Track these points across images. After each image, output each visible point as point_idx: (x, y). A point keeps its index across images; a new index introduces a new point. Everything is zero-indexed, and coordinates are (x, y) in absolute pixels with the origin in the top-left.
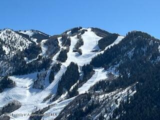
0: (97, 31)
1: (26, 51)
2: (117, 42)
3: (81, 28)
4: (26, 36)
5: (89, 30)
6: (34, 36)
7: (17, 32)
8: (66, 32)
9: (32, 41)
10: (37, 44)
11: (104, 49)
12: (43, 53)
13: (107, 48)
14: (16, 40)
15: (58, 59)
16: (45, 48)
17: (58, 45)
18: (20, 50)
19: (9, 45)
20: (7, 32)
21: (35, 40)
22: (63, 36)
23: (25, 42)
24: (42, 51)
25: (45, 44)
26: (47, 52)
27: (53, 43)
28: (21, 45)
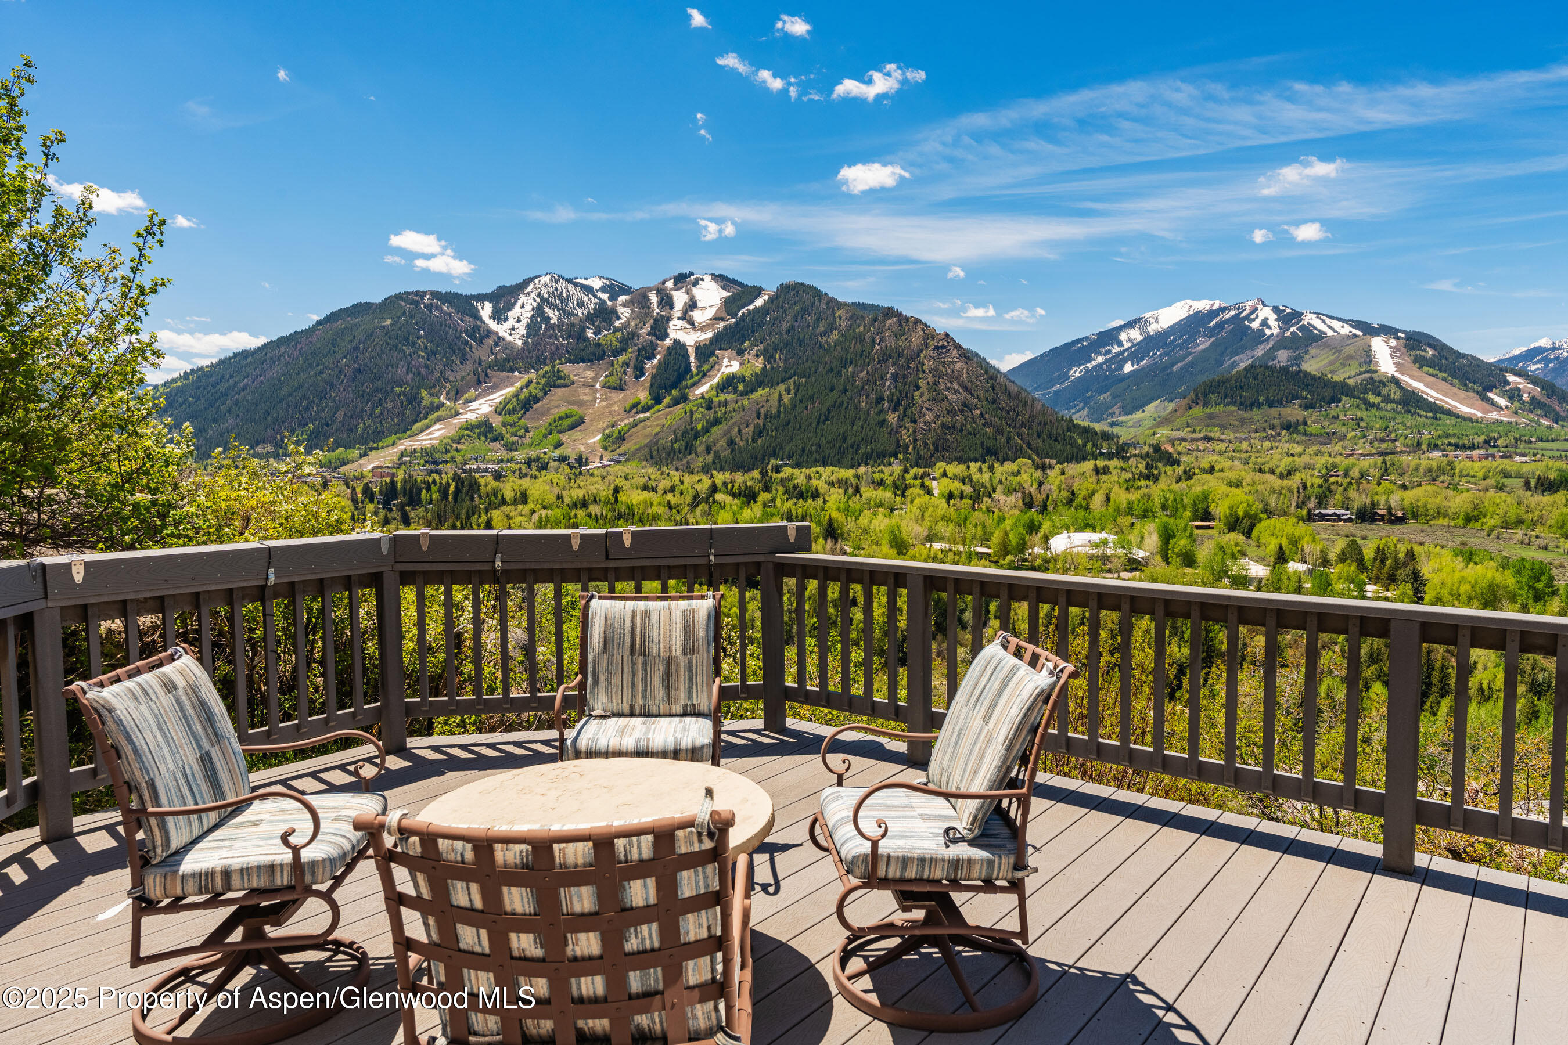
0: (723, 280)
1: (589, 318)
2: (759, 302)
3: (692, 274)
4: (588, 290)
5: (708, 278)
6: (603, 289)
7: (570, 281)
8: (664, 283)
9: (600, 299)
10: (609, 303)
11: (734, 316)
12: (621, 321)
13: (740, 314)
14: (569, 296)
15: (649, 334)
16: (625, 313)
17: (649, 307)
18: (577, 315)
19: (556, 306)
20: (551, 280)
21: (605, 296)
22: (657, 290)
23: (586, 299)
24: (619, 318)
25: (624, 305)
26: (628, 319)
27: (639, 303)
28: (578, 306)
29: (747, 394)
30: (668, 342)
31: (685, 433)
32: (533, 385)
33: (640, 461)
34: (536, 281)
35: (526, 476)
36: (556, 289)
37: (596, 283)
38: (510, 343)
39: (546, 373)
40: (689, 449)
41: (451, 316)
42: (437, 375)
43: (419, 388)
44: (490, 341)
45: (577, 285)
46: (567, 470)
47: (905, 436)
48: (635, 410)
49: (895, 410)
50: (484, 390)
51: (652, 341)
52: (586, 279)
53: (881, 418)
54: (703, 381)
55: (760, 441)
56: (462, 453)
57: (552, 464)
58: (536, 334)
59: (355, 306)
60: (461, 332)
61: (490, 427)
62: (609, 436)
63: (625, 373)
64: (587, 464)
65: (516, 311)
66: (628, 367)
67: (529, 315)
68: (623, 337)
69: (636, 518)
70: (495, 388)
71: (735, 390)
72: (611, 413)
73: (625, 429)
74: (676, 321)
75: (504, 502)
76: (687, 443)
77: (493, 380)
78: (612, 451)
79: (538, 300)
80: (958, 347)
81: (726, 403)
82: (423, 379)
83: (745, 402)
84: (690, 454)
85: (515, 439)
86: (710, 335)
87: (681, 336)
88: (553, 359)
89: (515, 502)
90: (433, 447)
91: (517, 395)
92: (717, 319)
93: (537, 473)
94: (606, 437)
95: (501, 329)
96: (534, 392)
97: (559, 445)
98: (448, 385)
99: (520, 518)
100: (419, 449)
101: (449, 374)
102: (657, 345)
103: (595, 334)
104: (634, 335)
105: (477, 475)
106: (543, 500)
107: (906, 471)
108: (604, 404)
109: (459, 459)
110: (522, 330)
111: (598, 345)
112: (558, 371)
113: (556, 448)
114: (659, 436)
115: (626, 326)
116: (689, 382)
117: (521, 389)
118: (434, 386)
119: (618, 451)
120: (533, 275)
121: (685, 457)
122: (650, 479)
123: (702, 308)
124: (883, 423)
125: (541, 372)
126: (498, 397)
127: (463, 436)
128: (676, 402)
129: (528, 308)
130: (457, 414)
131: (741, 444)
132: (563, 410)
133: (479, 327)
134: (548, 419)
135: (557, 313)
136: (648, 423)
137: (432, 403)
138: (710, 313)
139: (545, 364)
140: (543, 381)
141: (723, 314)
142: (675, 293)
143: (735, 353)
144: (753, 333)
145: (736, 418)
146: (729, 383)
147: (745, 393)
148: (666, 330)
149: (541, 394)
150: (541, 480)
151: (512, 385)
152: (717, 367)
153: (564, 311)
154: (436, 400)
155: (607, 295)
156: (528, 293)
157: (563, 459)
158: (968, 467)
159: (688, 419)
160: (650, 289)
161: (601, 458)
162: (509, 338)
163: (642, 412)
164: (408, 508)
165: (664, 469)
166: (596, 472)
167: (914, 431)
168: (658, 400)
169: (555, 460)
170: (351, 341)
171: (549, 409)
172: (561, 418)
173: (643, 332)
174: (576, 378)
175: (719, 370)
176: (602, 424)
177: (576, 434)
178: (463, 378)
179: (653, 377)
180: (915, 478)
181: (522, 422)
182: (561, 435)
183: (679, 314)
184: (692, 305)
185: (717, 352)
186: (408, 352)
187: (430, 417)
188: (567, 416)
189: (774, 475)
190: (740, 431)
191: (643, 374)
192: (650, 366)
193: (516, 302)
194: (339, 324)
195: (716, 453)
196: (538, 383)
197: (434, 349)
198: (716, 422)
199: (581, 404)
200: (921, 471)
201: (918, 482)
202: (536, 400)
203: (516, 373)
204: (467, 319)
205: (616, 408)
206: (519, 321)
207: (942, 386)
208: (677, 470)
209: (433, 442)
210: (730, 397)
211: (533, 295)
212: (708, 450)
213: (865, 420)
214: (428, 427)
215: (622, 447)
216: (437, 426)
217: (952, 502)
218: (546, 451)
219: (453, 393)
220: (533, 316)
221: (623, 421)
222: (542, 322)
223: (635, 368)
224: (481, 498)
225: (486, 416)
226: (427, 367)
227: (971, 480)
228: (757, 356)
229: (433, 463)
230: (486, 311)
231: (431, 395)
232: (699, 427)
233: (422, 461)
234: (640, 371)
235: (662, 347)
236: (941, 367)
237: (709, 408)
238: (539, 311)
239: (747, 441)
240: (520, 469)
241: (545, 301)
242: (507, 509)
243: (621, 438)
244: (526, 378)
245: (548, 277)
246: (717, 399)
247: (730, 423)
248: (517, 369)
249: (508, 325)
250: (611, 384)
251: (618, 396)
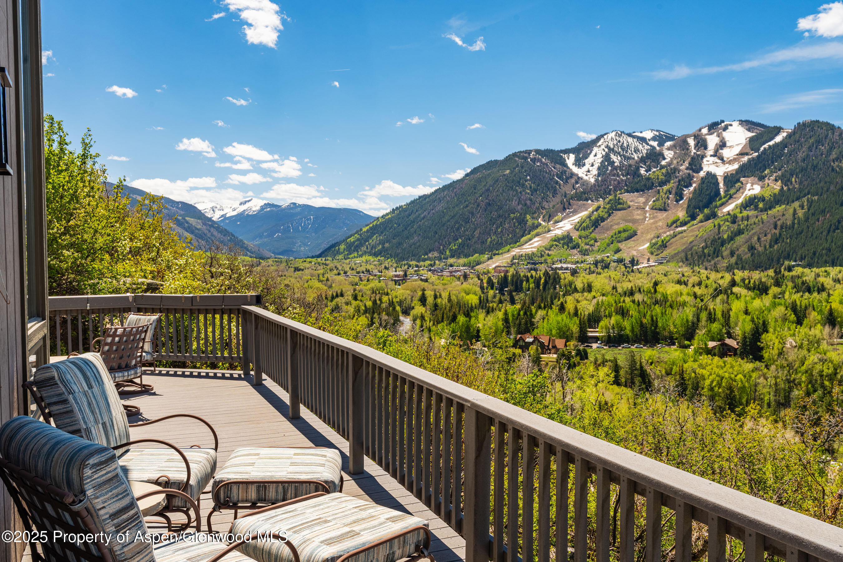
0: (748, 124)
1: (643, 160)
2: (778, 139)
3: (723, 121)
4: (643, 140)
5: (736, 124)
6: (654, 139)
7: (629, 135)
8: (700, 130)
9: (651, 146)
10: (658, 148)
11: (757, 150)
12: (666, 161)
13: (762, 149)
14: (628, 145)
15: (687, 169)
16: (669, 155)
17: (688, 149)
18: (634, 159)
19: (619, 153)
20: (616, 135)
21: (655, 144)
22: (695, 136)
23: (640, 147)
24: (664, 159)
25: (668, 149)
26: (672, 159)
27: (680, 146)
28: (635, 152)
29: (766, 210)
30: (702, 174)
31: (714, 241)
32: (601, 209)
33: (678, 262)
34: (605, 137)
35: (593, 272)
36: (619, 141)
37: (648, 135)
38: (586, 181)
39: (611, 200)
40: (717, 253)
41: (547, 165)
42: (537, 205)
43: (525, 214)
44: (573, 181)
46: (623, 268)
48: (675, 225)
50: (568, 214)
51: (689, 174)
52: (641, 132)
54: (730, 201)
55: (776, 247)
56: (551, 257)
57: (613, 264)
58: (605, 173)
59: (488, 163)
60: (554, 175)
61: (571, 240)
62: (655, 244)
63: (668, 198)
64: (637, 264)
65: (591, 159)
66: (670, 193)
67: (600, 160)
68: (668, 173)
69: (668, 304)
70: (575, 212)
71: (756, 208)
72: (656, 227)
73: (667, 239)
74: (709, 158)
75: (576, 290)
76: (715, 249)
77: (574, 207)
78: (657, 255)
79: (606, 150)
81: (748, 218)
82: (528, 208)
83: (765, 217)
84: (717, 256)
85: (588, 247)
86: (736, 166)
87: (713, 169)
88: (615, 190)
89: (583, 291)
90: (533, 253)
91: (589, 217)
92: (742, 154)
93: (601, 271)
94: (653, 245)
95: (580, 172)
96: (602, 214)
97: (618, 251)
98: (544, 211)
99: (585, 302)
100: (524, 255)
101: (545, 204)
102: (693, 177)
103: (647, 171)
104: (675, 170)
105: (560, 272)
106: (603, 289)
108: (652, 221)
109: (549, 261)
110: (595, 171)
111: (648, 179)
112: (619, 199)
113: (616, 253)
114: (693, 244)
115: (669, 164)
116: (718, 203)
117: (593, 212)
118: (535, 213)
119: (661, 255)
120: (603, 133)
121: (713, 258)
122: (683, 275)
123: (730, 147)
125: (607, 200)
126: (576, 218)
127: (553, 245)
128: (707, 218)
129: (599, 156)
130: (549, 231)
131: (760, 249)
132: (622, 227)
133: (565, 171)
134: (611, 233)
135: (619, 158)
136: (684, 234)
137: (533, 224)
138: (737, 150)
139: (610, 194)
140: (608, 206)
141: (748, 150)
142: (709, 138)
143: (756, 179)
144: (773, 162)
145: (756, 229)
146: (751, 202)
147: (765, 210)
148: (701, 165)
149: (606, 216)
150: (602, 275)
151: (586, 210)
152: (741, 191)
153: (624, 156)
154: (536, 222)
155: (657, 143)
156: (600, 146)
157: (620, 261)
159: (717, 231)
160: (689, 136)
161: (649, 260)
162: (585, 178)
163: (681, 226)
164: (514, 294)
165: (696, 268)
166: (643, 270)
168: (693, 217)
169: (614, 262)
170: (485, 186)
171: (612, 226)
172: (620, 232)
173: (682, 168)
174: (631, 204)
175: (743, 193)
176: (650, 236)
177: (630, 243)
178: (554, 206)
179: (690, 200)
181: (593, 235)
182: (619, 244)
183: (712, 153)
184: (723, 145)
185: (742, 179)
186: (519, 190)
187: (532, 233)
188: (624, 231)
189: (786, 273)
190: (759, 239)
191: (682, 198)
192: (688, 192)
193: (591, 152)
194: (479, 175)
195: (739, 256)
196: (604, 208)
197: (536, 187)
198: (740, 232)
199: (634, 221)
202: (603, 220)
203: (590, 202)
204: (558, 166)
205: (660, 224)
206: (592, 165)
208: (706, 269)
209: (534, 250)
210: (751, 213)
211: (603, 147)
212: (732, 254)
214: (530, 240)
215: (665, 252)
216: (536, 239)
218: (609, 255)
219: (547, 217)
220: (602, 161)
221: (665, 233)
222: (608, 165)
223: (676, 194)
224: (561, 288)
225: (568, 232)
226: (531, 200)
228: (776, 180)
229: (533, 264)
230: (570, 160)
231: (533, 218)
232: (725, 236)
233: (526, 263)
234: (679, 196)
235: (697, 178)
237: (734, 222)
238: (607, 158)
239: (765, 247)
240: (590, 268)
241: (611, 150)
242: (577, 295)
243: (664, 246)
244: (596, 204)
245: (614, 133)
246: (741, 215)
247: (750, 233)
248: (590, 199)
249: (585, 168)
250: (657, 207)
251: (662, 215)
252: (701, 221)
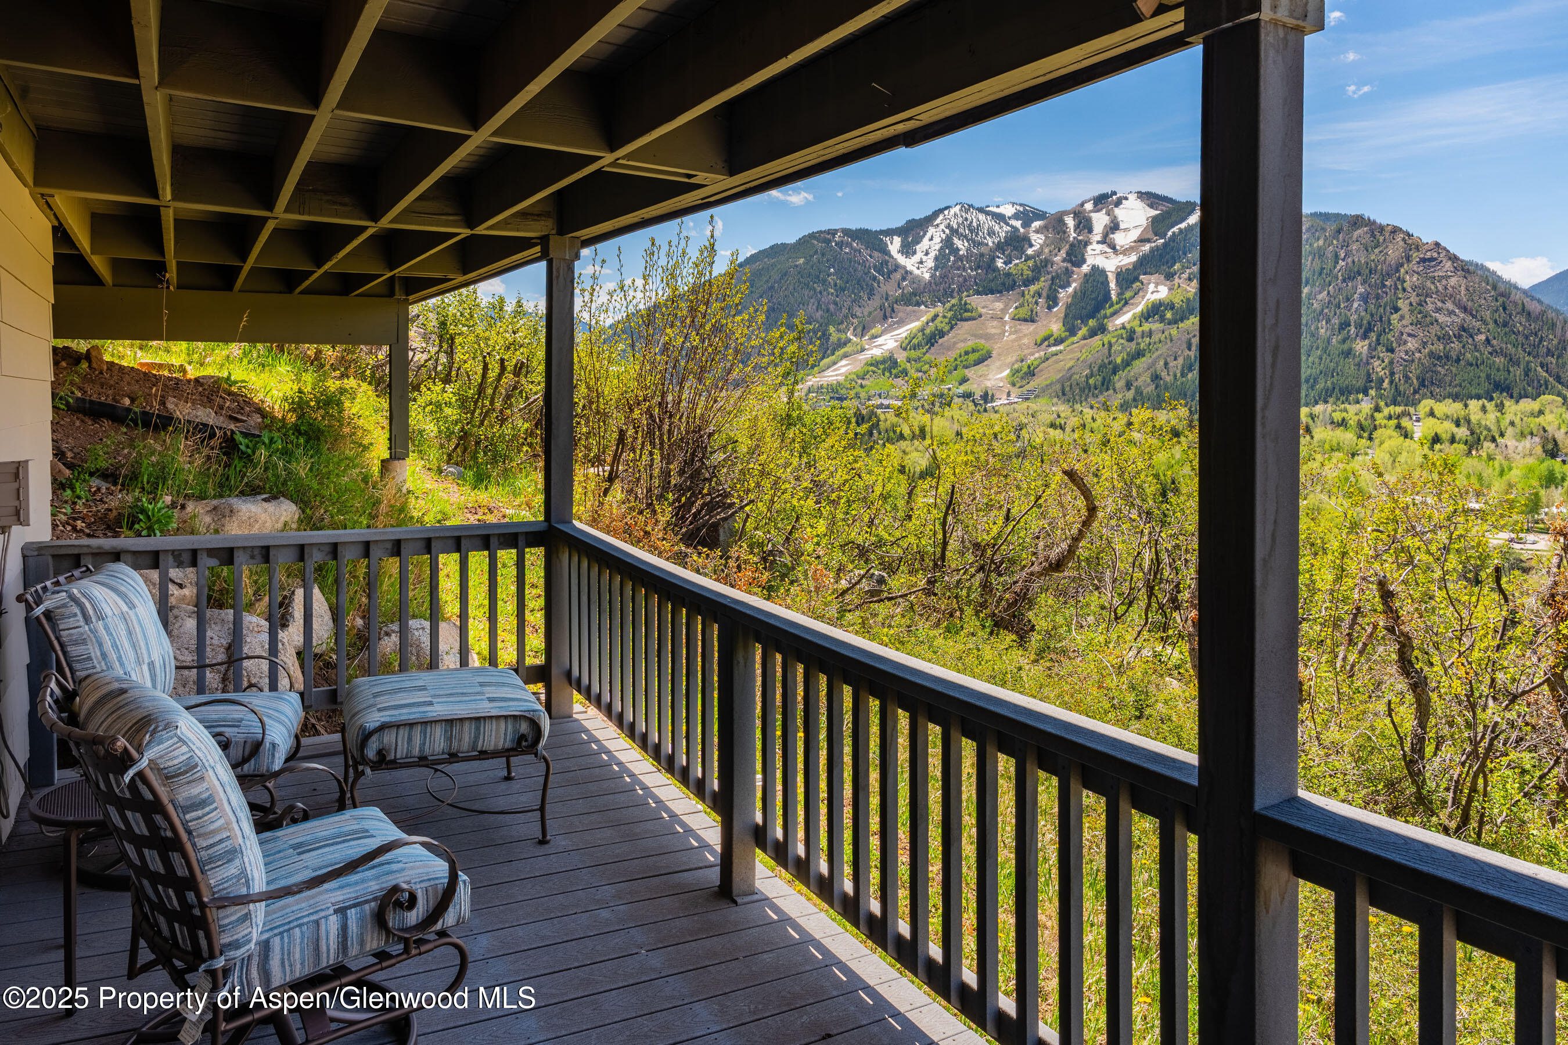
0: (1150, 198)
1: (1000, 247)
2: (1193, 219)
3: (1115, 193)
4: (1000, 218)
5: (1132, 197)
6: (1016, 216)
7: (981, 210)
8: (1082, 205)
9: (1012, 226)
10: (1022, 230)
11: (1163, 235)
12: (1034, 248)
13: (1170, 233)
14: (979, 225)
15: (1064, 261)
16: (1038, 240)
17: (1065, 232)
18: (987, 245)
19: (966, 237)
20: (961, 210)
21: (1018, 224)
22: (1075, 213)
23: (997, 228)
24: (1031, 246)
25: (1037, 231)
26: (1042, 246)
27: (1054, 228)
28: (989, 235)
29: (1176, 322)
30: (1085, 268)
31: (1102, 366)
32: (939, 319)
33: (1051, 397)
34: (946, 212)
35: (928, 412)
36: (966, 219)
37: (1008, 210)
38: (918, 276)
39: (953, 305)
40: (1106, 385)
41: (860, 252)
42: (845, 311)
43: (827, 325)
44: (898, 276)
45: (987, 213)
46: (972, 407)
47: (1378, 368)
48: (1046, 343)
49: (1365, 337)
50: (890, 326)
51: (1067, 269)
52: (998, 207)
53: (1346, 347)
54: (1125, 309)
55: (1190, 375)
56: (866, 389)
57: (956, 400)
58: (945, 266)
59: (772, 247)
60: (870, 268)
61: (895, 363)
62: (1018, 371)
63: (1037, 303)
64: (992, 400)
65: (925, 243)
66: (1040, 296)
67: (938, 247)
68: (1036, 266)
70: (901, 323)
71: (1162, 319)
72: (1020, 346)
73: (1036, 363)
74: (1095, 246)
75: (902, 437)
76: (1104, 378)
77: (900, 315)
78: (1021, 387)
79: (947, 231)
80: (1454, 258)
81: (1150, 334)
82: (832, 315)
83: (1174, 332)
84: (1108, 389)
85: (920, 374)
86: (1133, 258)
87: (1101, 262)
88: (960, 291)
89: (914, 437)
90: (839, 384)
91: (922, 330)
92: (1141, 240)
93: (940, 409)
94: (1014, 373)
95: (909, 263)
96: (940, 326)
97: (964, 380)
98: (855, 321)
99: (915, 454)
100: (825, 385)
101: (858, 311)
102: (1073, 272)
103: (1005, 263)
104: (1047, 262)
105: (879, 411)
106: (942, 435)
107: (1377, 409)
108: (1013, 337)
109: (863, 395)
110: (930, 263)
111: (1008, 275)
112: (966, 304)
113: (960, 384)
114: (1073, 371)
115: (1039, 253)
116: (1109, 312)
117: (927, 323)
118: (842, 323)
119: (1027, 387)
120: (943, 206)
121: (1101, 393)
122: (1059, 416)
123: (1125, 230)
124: (1348, 353)
125: (948, 305)
126: (903, 332)
127: (868, 372)
128: (1093, 333)
129: (937, 240)
130: (863, 350)
131: (1168, 379)
132: (970, 345)
133: (887, 262)
134: (953, 354)
135: (966, 244)
136: (1060, 357)
137: (839, 339)
138: (1135, 235)
139: (953, 297)
140: (949, 315)
141: (1150, 235)
142: (1094, 216)
143: (1162, 277)
144: (1185, 254)
145: (1163, 350)
146: (1155, 311)
147: (1174, 322)
148: (1083, 255)
149: (947, 328)
150: (941, 416)
151: (918, 320)
152: (1141, 294)
153: (974, 241)
154: (843, 336)
155: (1020, 222)
156: (937, 225)
157: (967, 395)
158: (1466, 406)
159: (1106, 351)
160: (1066, 213)
161: (1009, 395)
162: (917, 272)
163: (1054, 345)
165: (1078, 407)
166: (1001, 409)
167: (1391, 363)
168: (1072, 331)
169: (959, 397)
170: (767, 281)
171: (955, 343)
172: (967, 353)
173: (1058, 259)
174: (983, 311)
175: (1143, 297)
176: (1011, 359)
177: (981, 369)
178: (870, 313)
179: (1068, 307)
180: (1390, 418)
181: (927, 357)
182: (966, 371)
183: (1099, 238)
184: (1114, 226)
185: (1142, 277)
186: (819, 289)
187: (837, 353)
188: (974, 351)
190: (1166, 364)
191: (1056, 304)
192: (1065, 295)
193: (925, 234)
194: (758, 265)
195: (1137, 389)
196: (944, 317)
197: (843, 285)
198: (1139, 354)
199: (988, 337)
200: (1399, 409)
201: (1394, 422)
202: (942, 334)
203: (923, 307)
204: (876, 254)
205: (1025, 341)
206: (927, 254)
207: (1430, 307)
208: (1092, 408)
209: (839, 378)
210: (1155, 326)
211: (942, 227)
212: (1128, 385)
213: (1325, 350)
214: (835, 363)
215: (1032, 383)
216: (844, 362)
217: (1437, 447)
218: (951, 386)
219: (859, 330)
220: (941, 248)
221: (1033, 354)
222: (950, 253)
223: (1048, 297)
224: (880, 434)
225: (891, 352)
226: (836, 304)
227: (1468, 421)
228: (1190, 279)
229: (838, 399)
230: (894, 245)
231: (839, 331)
232: (1119, 360)
233: (828, 398)
234: (1052, 300)
235: (1078, 274)
236: (1429, 284)
237: (1130, 339)
238: (947, 243)
239: (1175, 376)
240: (923, 405)
241: (954, 232)
242: (903, 444)
243: (1031, 373)
244: (932, 312)
245: (958, 207)
246: (1141, 329)
247: (1154, 356)
248: (923, 303)
249: (916, 258)
250: (1021, 316)
251: (1028, 328)
252: (1084, 338)
